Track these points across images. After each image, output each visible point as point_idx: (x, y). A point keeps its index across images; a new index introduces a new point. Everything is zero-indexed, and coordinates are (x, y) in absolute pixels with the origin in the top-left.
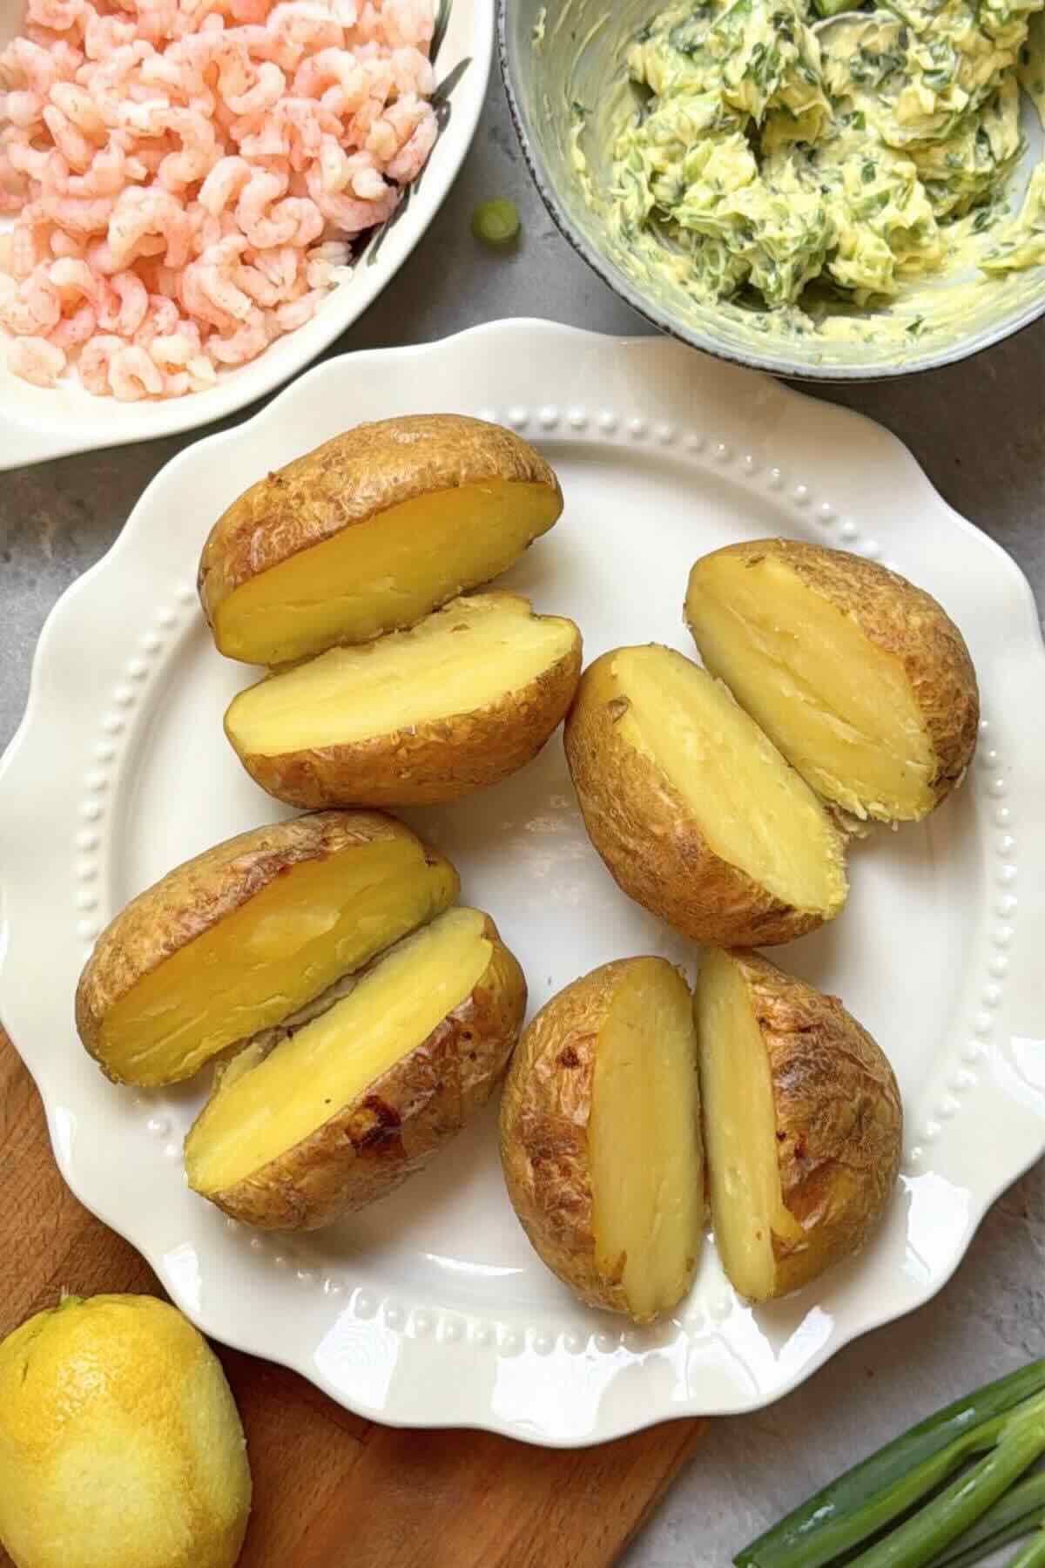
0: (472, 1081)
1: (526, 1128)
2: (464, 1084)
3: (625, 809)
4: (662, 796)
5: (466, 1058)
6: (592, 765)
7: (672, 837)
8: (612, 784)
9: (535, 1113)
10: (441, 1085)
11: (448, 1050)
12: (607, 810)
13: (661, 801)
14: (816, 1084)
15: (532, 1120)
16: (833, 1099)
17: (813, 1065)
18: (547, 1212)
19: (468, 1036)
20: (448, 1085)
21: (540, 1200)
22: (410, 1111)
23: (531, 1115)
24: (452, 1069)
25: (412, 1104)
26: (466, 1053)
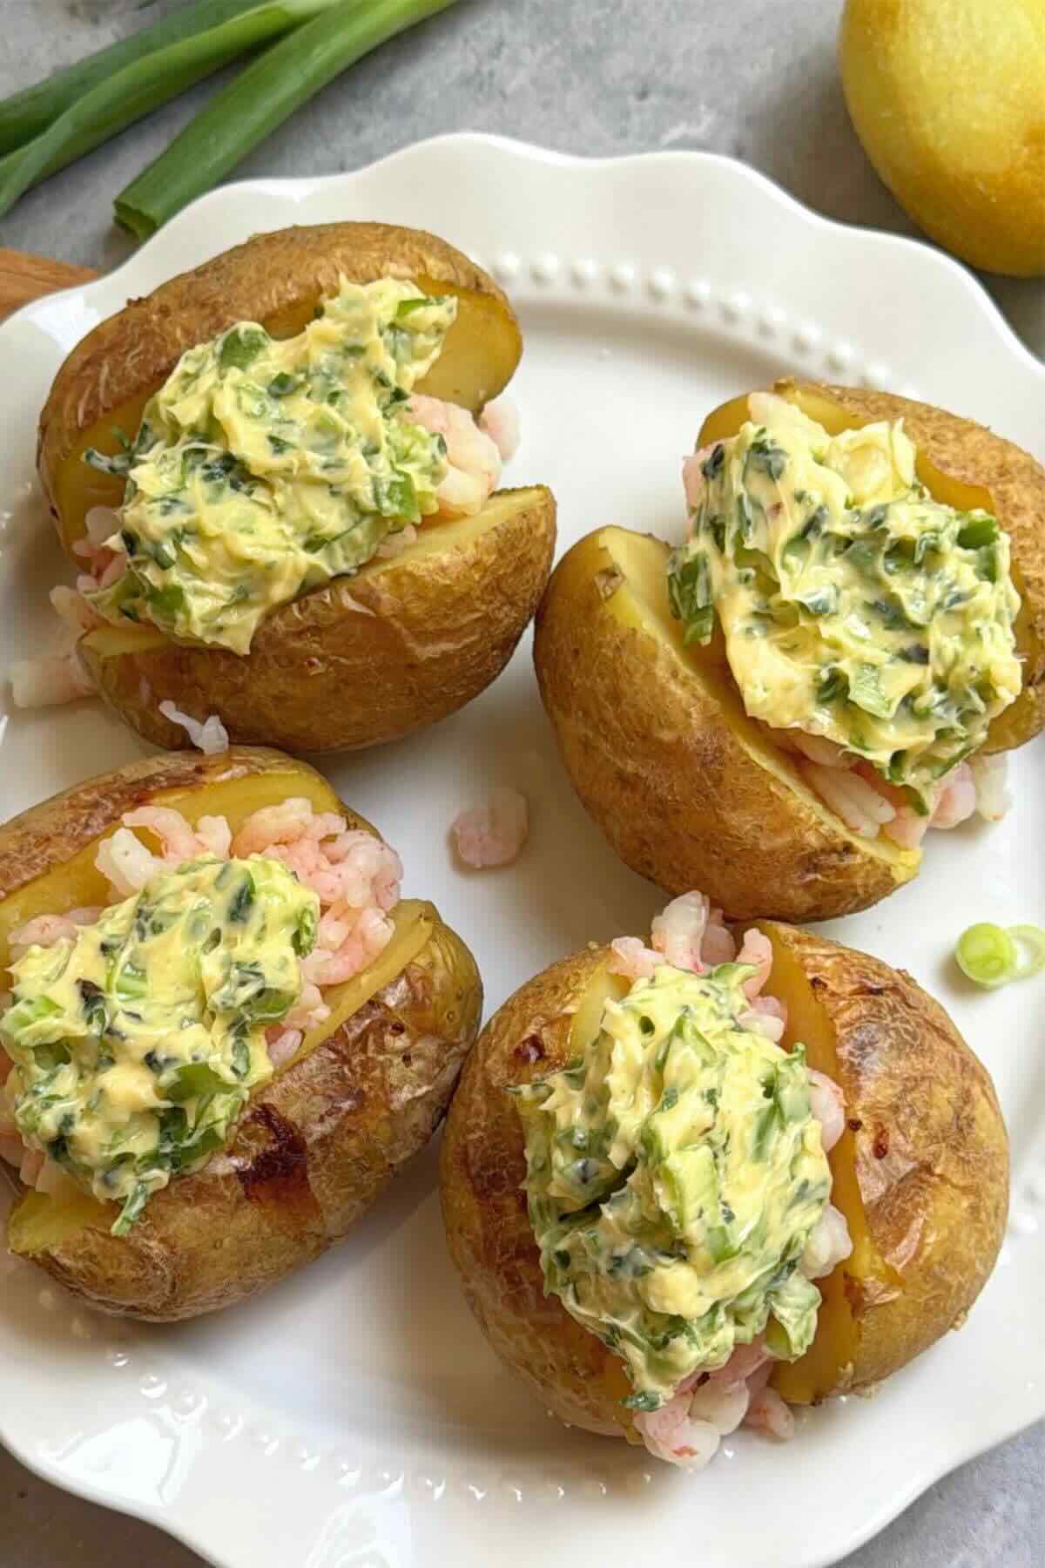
0: (405, 1095)
1: (471, 1151)
2: (394, 1096)
3: (619, 718)
4: (673, 687)
5: (398, 1060)
6: (574, 669)
7: (686, 740)
8: (602, 685)
9: (484, 1130)
10: (361, 1092)
11: (371, 1047)
12: (595, 728)
13: (672, 694)
14: (899, 1058)
15: (481, 1140)
16: (923, 1078)
17: (892, 1033)
18: (499, 1266)
19: (399, 1029)
20: (372, 1094)
21: (489, 1249)
22: (318, 1130)
23: (479, 1134)
24: (377, 1073)
25: (322, 1119)
26: (397, 1053)
